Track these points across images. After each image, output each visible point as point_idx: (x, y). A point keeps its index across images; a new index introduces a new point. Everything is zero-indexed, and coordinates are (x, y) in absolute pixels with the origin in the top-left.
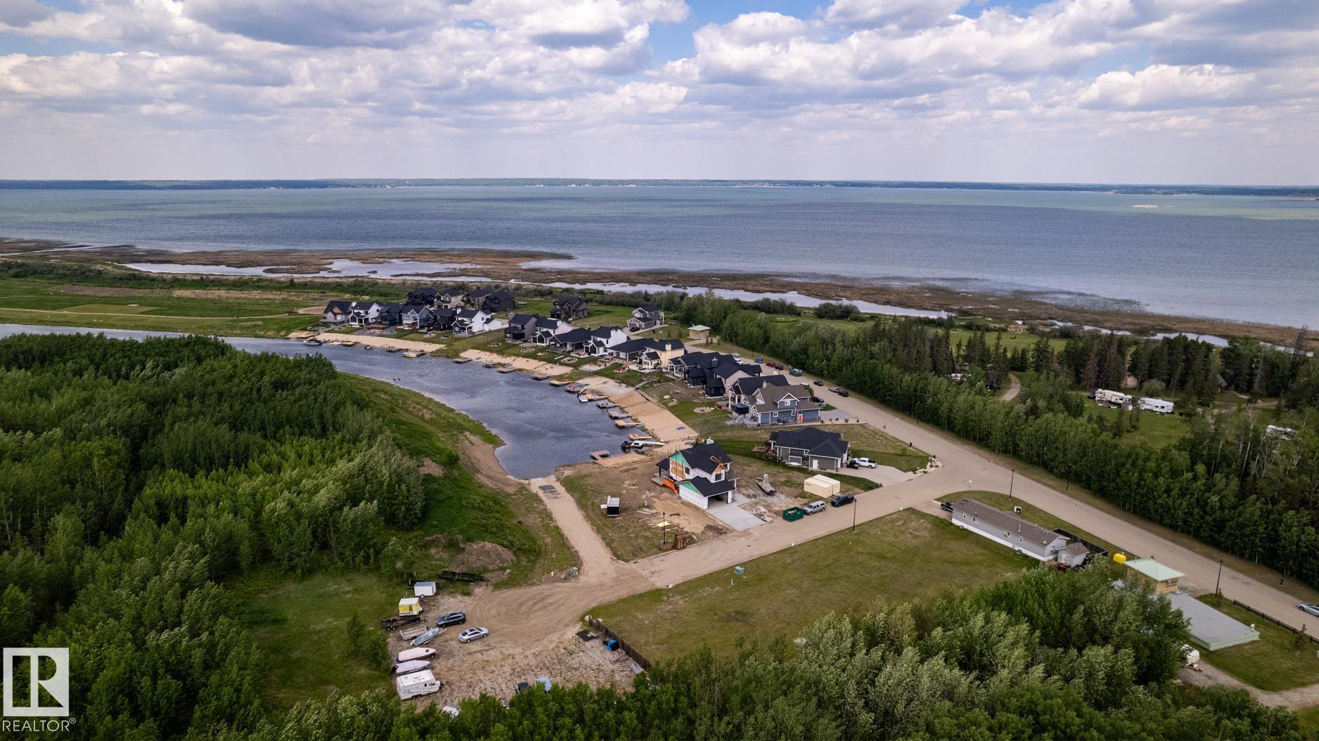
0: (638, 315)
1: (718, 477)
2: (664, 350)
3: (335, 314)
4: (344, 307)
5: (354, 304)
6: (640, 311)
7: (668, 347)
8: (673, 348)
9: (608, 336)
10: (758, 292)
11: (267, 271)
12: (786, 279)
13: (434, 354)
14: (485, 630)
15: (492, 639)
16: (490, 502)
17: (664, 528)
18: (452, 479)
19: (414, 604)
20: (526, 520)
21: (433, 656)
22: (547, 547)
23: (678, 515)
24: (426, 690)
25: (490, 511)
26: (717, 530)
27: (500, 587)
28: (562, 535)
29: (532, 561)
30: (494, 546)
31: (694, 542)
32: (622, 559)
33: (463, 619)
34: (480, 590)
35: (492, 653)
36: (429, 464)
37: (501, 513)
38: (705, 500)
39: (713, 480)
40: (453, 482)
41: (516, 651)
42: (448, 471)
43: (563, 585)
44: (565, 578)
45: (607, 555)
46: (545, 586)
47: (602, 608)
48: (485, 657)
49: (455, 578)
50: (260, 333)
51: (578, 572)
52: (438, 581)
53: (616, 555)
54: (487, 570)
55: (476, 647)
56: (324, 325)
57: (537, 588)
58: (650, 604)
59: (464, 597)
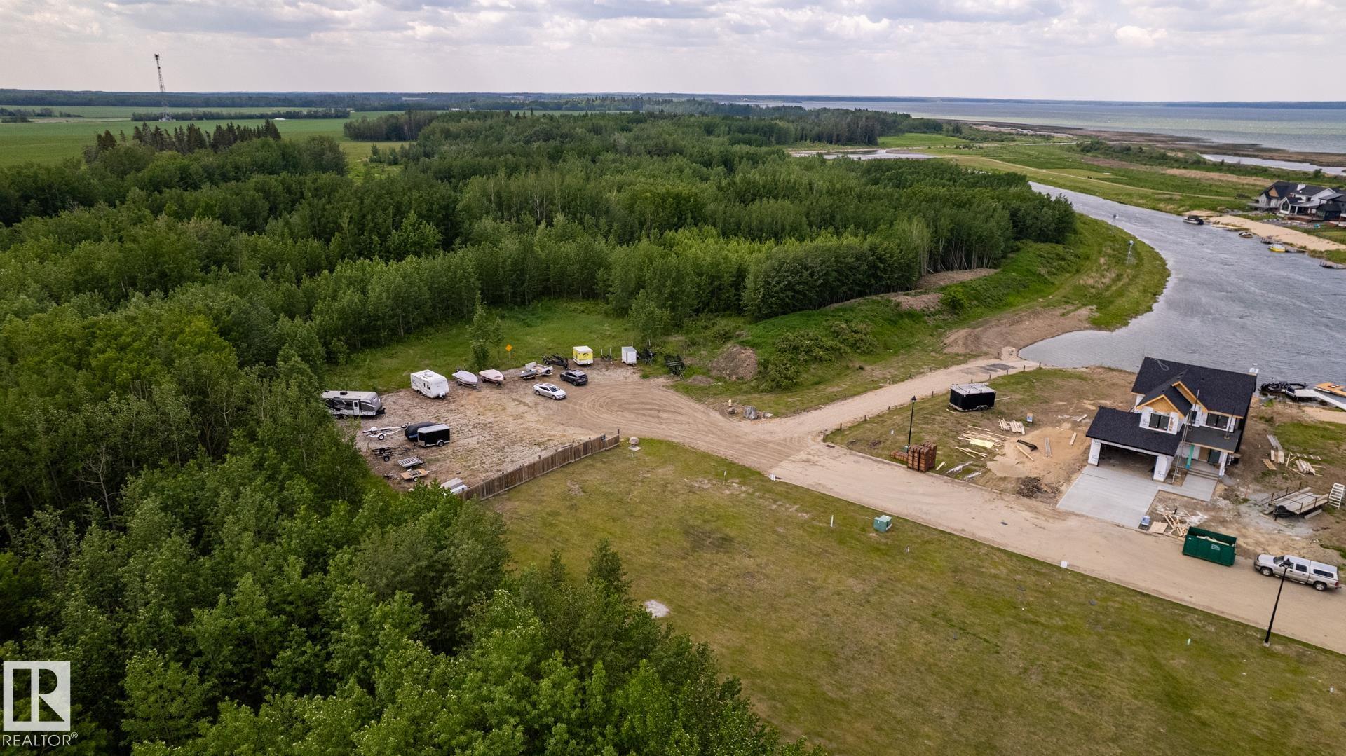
1: (1158, 421)
3: (1269, 199)
5: (1300, 188)
13: (1314, 254)
14: (560, 393)
15: (552, 403)
16: (870, 338)
17: (969, 446)
18: (911, 315)
19: (583, 353)
20: (874, 371)
21: (498, 384)
22: (812, 393)
23: (1034, 448)
24: (425, 391)
25: (844, 342)
26: (1030, 488)
27: (675, 388)
28: (859, 394)
29: (756, 389)
30: (749, 357)
31: (955, 475)
32: (832, 437)
33: (581, 383)
34: (662, 380)
35: (522, 408)
36: (924, 298)
37: (863, 353)
38: (1095, 447)
39: (1144, 423)
40: (901, 316)
41: (531, 418)
42: (939, 312)
43: (716, 415)
44: (733, 413)
45: (831, 426)
46: (701, 407)
47: (671, 445)
48: (512, 407)
49: (672, 364)
50: (1162, 205)
51: (758, 418)
52: (661, 359)
53: (839, 431)
54: (706, 373)
55: (530, 399)
56: (1247, 210)
57: (692, 404)
58: (705, 473)
59: (636, 377)
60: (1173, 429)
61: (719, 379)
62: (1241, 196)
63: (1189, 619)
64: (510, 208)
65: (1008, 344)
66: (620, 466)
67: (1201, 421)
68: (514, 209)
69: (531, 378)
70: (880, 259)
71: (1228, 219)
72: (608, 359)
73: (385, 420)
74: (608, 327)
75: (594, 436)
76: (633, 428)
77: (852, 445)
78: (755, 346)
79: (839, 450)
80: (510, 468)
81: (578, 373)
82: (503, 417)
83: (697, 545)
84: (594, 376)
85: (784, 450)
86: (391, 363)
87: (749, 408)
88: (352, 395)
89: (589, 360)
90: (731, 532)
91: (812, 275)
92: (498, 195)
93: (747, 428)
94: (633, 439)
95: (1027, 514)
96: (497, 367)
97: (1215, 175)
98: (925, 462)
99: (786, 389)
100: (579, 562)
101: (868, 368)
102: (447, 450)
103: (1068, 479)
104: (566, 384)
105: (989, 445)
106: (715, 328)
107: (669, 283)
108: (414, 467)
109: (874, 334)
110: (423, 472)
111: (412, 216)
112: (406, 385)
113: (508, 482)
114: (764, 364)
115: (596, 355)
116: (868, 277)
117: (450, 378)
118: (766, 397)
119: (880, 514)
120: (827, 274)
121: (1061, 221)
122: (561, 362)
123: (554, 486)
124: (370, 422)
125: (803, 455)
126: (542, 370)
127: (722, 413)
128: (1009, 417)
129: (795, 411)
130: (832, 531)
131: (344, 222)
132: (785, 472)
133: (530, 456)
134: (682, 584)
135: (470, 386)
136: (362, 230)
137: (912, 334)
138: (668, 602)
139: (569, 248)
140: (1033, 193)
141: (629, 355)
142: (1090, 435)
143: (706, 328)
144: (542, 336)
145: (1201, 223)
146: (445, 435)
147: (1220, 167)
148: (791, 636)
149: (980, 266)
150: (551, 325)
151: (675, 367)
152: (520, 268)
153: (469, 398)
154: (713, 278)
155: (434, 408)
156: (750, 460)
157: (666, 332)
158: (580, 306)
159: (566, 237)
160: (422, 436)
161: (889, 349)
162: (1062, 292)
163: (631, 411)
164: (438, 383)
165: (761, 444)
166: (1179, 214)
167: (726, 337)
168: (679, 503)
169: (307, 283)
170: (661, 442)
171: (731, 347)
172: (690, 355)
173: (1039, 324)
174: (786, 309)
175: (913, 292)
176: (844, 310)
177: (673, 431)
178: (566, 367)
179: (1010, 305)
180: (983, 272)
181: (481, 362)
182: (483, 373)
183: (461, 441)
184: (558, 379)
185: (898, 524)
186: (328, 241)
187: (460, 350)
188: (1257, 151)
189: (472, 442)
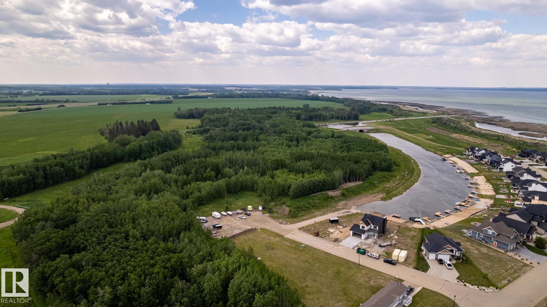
1: (363, 227)
4: (472, 149)
5: (477, 149)
7: (537, 198)
8: (540, 199)
9: (530, 185)
11: (521, 134)
13: (467, 174)
14: (244, 218)
15: (243, 220)
16: (318, 204)
17: (328, 231)
18: (332, 198)
19: (250, 207)
20: (317, 213)
21: (231, 215)
22: (300, 218)
23: (341, 232)
24: (215, 217)
25: (311, 205)
26: (336, 240)
27: (270, 216)
28: (311, 219)
29: (288, 217)
30: (287, 209)
31: (322, 237)
32: (301, 229)
33: (249, 215)
34: (267, 215)
35: (236, 221)
36: (337, 192)
37: (315, 208)
38: (351, 232)
40: (328, 198)
41: (238, 223)
42: (339, 196)
43: (277, 223)
44: (281, 223)
45: (301, 226)
46: (274, 221)
47: (267, 230)
48: (234, 221)
49: (270, 210)
51: (286, 224)
52: (268, 209)
53: (303, 228)
54: (277, 213)
55: (238, 219)
56: (461, 155)
57: (273, 221)
58: (272, 236)
59: (261, 214)
60: (366, 229)
61: (280, 215)
63: (350, 263)
64: (233, 163)
65: (355, 205)
66: (256, 234)
67: (372, 228)
68: (234, 163)
69: (238, 214)
70: (325, 182)
71: (453, 159)
72: (255, 209)
73: (208, 223)
74: (256, 200)
75: (251, 228)
76: (259, 226)
77: (304, 231)
78: (289, 206)
79: (301, 232)
80: (234, 234)
81: (248, 213)
82: (232, 223)
83: (268, 249)
84: (253, 213)
85: (289, 231)
86: (207, 209)
87: (285, 222)
88: (201, 218)
89: (251, 209)
90: (274, 247)
91: (306, 188)
92: (229, 159)
93: (283, 226)
94: (259, 228)
95: (332, 245)
96: (230, 211)
98: (317, 235)
99: (295, 217)
100: (247, 249)
101: (315, 212)
102: (221, 230)
103: (345, 239)
104: (246, 215)
105: (332, 231)
106: (282, 201)
107: (271, 190)
108: (215, 233)
109: (319, 203)
110: (217, 234)
111: (209, 169)
112: (211, 215)
113: (234, 236)
114: (290, 211)
115: (253, 208)
116: (323, 187)
117: (221, 214)
118: (290, 219)
119: (303, 244)
120: (310, 187)
122: (245, 209)
123: (242, 238)
124: (205, 224)
125: (293, 233)
126: (240, 212)
127: (279, 223)
128: (340, 225)
129: (295, 222)
130: (293, 247)
131: (193, 171)
132: (289, 236)
133: (237, 232)
134: (264, 255)
135: (225, 215)
136: (197, 173)
137: (330, 203)
138: (261, 258)
139: (248, 177)
141: (260, 208)
142: (350, 230)
143: (280, 201)
144: (240, 203)
145: (445, 160)
146: (221, 227)
148: (280, 263)
149: (359, 181)
150: (243, 199)
151: (271, 212)
152: (236, 184)
153: (225, 218)
154: (283, 188)
155: (218, 220)
156: (282, 234)
157: (270, 202)
158: (250, 193)
159: (247, 173)
160: (217, 227)
161: (323, 207)
162: (379, 189)
163: (259, 222)
164: (218, 215)
165: (285, 230)
166: (441, 156)
167: (284, 203)
168: (266, 241)
169: (185, 189)
170: (265, 229)
171: (284, 207)
172: (275, 208)
173: (366, 199)
174: (298, 196)
175: (334, 191)
176: (313, 196)
177: (267, 227)
178: (246, 211)
179: (361, 194)
180: (358, 183)
181: (227, 210)
182: (227, 212)
183: (225, 228)
184: (244, 214)
185: (306, 246)
186: (188, 175)
187: (222, 206)
189: (226, 228)
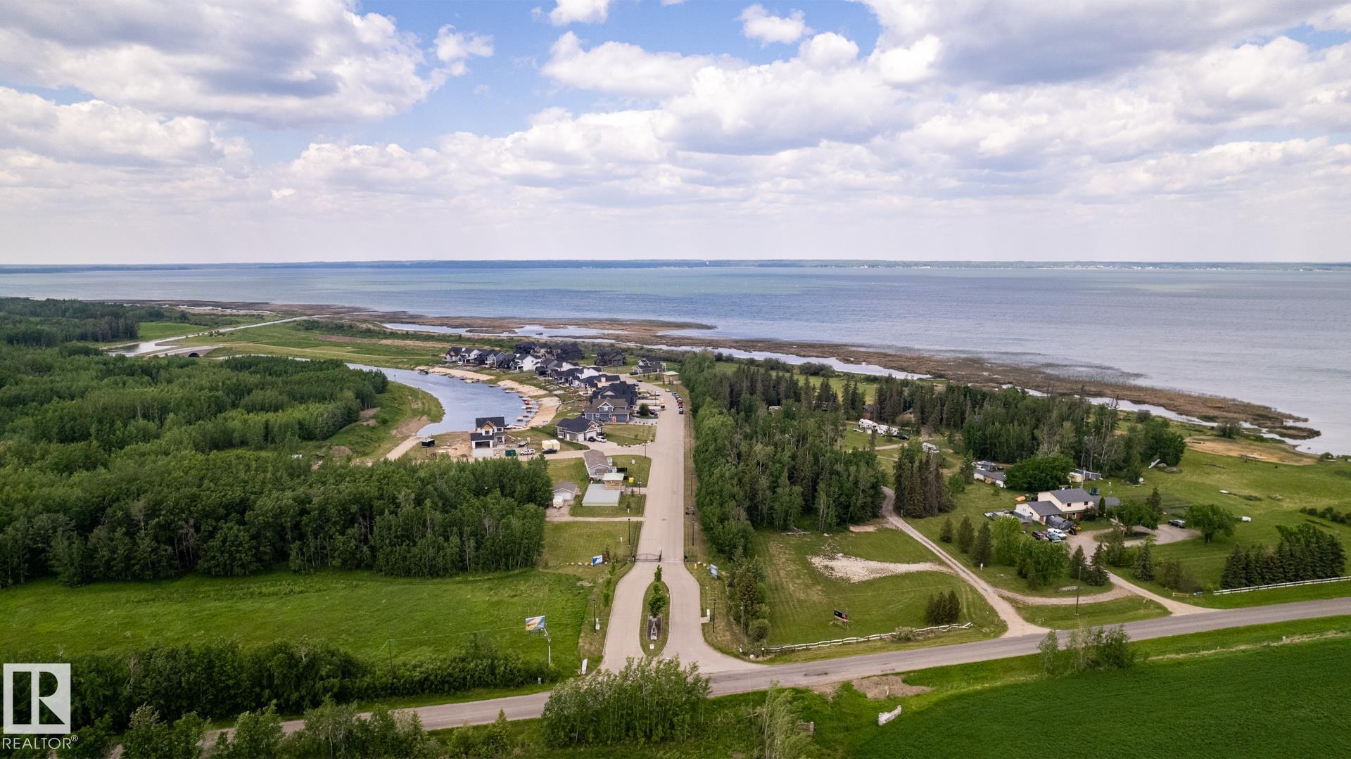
0: (641, 364)
1: (487, 432)
2: (600, 381)
3: (451, 356)
4: (457, 351)
5: (463, 350)
6: (643, 361)
7: (603, 379)
8: (607, 381)
9: (582, 372)
10: (804, 356)
11: (470, 331)
12: (854, 349)
13: (484, 382)
20: (385, 446)
25: (367, 439)
36: (370, 421)
38: (473, 443)
39: (484, 434)
42: (379, 425)
50: (400, 366)
56: (443, 363)
60: (491, 434)
62: (434, 355)
65: (412, 432)
67: (496, 431)
71: (437, 369)
97: (409, 342)
99: (367, 455)
101: (381, 445)
103: (471, 453)
105: (444, 451)
114: (351, 449)
116: (348, 417)
121: (383, 382)
128: (441, 446)
140: (350, 371)
145: (427, 373)
147: (407, 336)
162: (409, 411)
166: (412, 369)
171: (334, 447)
173: (414, 424)
179: (398, 419)
180: (375, 409)
188: (413, 319)
